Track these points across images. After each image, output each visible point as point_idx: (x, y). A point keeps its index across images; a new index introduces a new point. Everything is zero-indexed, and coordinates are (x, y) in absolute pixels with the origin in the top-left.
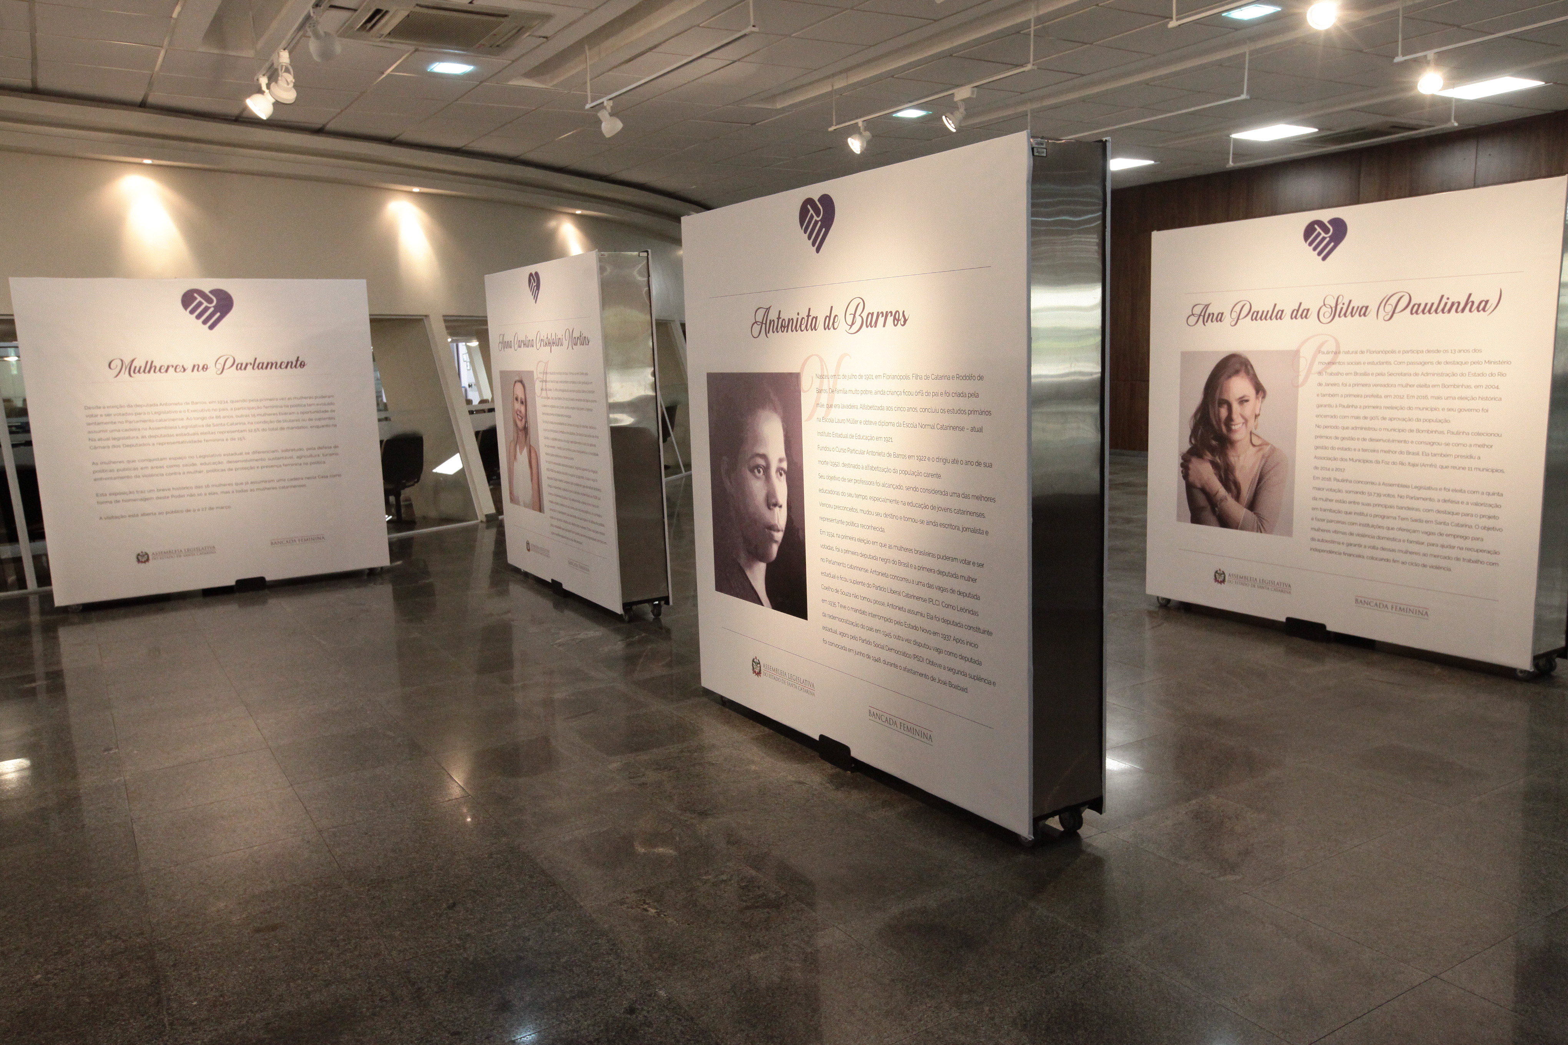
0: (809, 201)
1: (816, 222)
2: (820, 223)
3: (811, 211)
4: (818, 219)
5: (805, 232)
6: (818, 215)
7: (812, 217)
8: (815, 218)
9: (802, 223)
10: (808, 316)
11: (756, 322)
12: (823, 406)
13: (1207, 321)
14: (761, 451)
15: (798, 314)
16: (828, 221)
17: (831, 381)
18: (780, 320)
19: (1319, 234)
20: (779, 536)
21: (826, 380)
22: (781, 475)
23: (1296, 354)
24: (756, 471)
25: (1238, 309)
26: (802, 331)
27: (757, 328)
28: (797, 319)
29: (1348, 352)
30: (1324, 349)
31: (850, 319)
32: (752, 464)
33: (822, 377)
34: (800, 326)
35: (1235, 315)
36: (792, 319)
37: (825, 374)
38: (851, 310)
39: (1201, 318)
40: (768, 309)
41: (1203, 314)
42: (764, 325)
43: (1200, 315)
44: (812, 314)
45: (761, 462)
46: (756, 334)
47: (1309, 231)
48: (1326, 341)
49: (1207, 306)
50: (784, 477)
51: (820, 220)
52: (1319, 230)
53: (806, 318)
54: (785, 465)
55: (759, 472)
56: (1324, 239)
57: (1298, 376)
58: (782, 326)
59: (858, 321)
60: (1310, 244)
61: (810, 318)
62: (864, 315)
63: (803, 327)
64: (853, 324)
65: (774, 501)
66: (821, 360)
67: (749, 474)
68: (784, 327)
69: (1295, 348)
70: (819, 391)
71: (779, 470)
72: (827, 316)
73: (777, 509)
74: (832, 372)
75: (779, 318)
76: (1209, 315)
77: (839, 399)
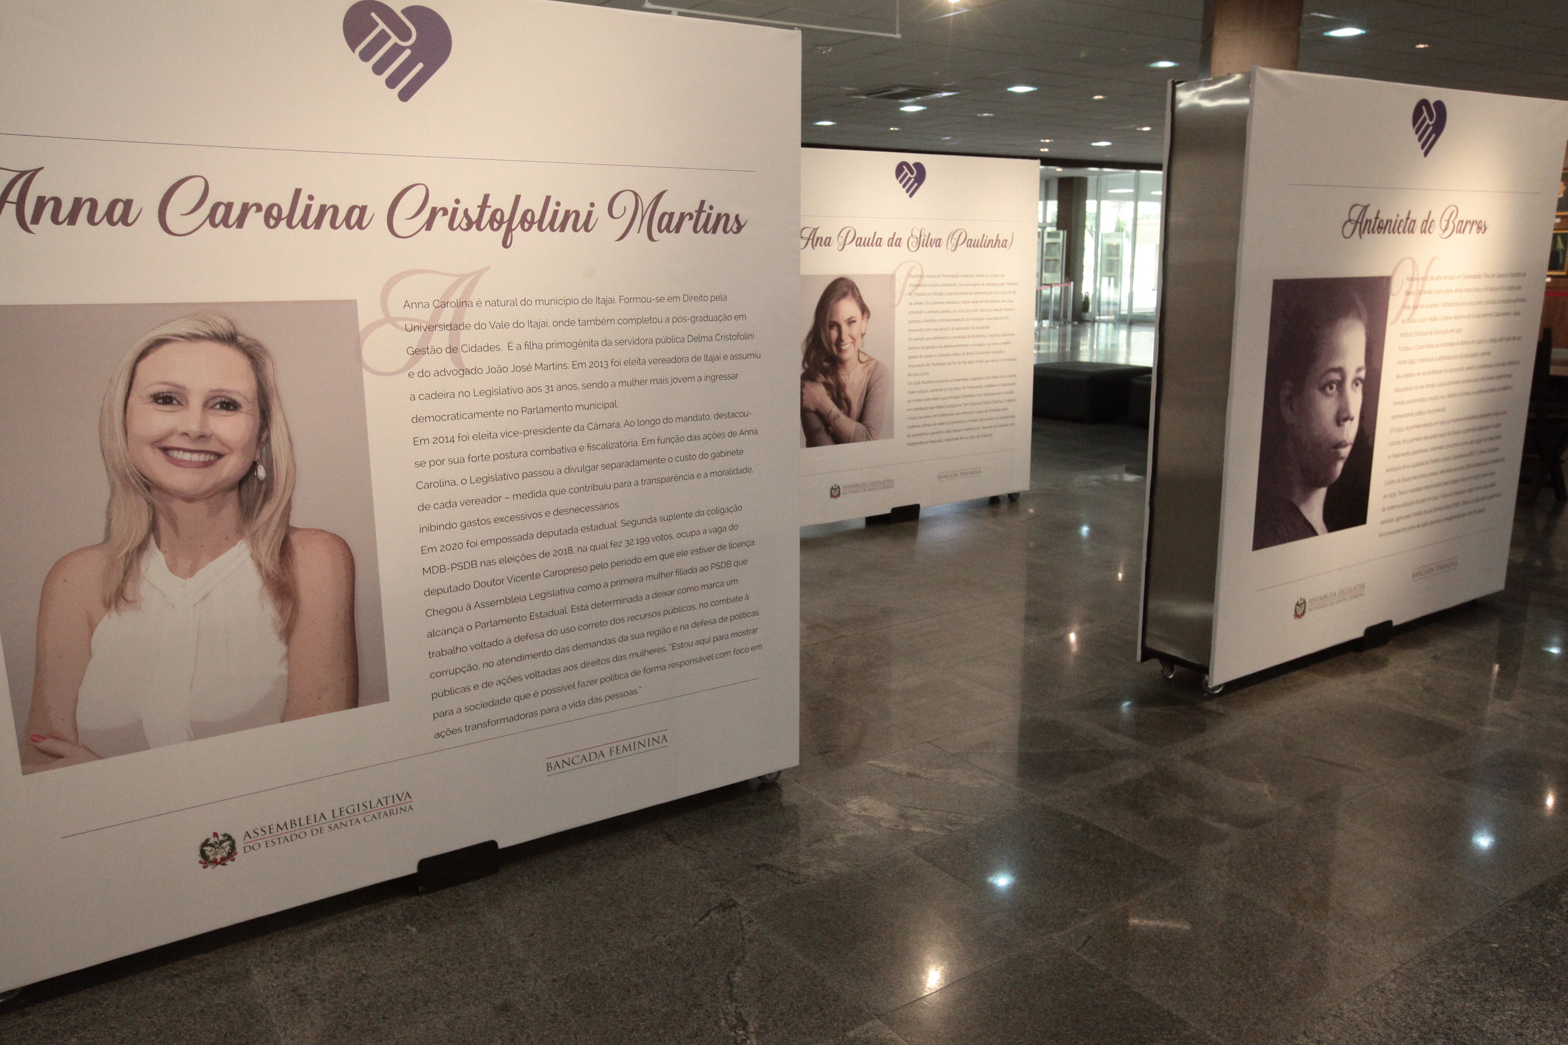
0: (1424, 103)
1: (1428, 126)
2: (1431, 128)
3: (1425, 114)
4: (1431, 123)
5: (1417, 132)
6: (1431, 120)
7: (1425, 120)
8: (1428, 121)
9: (1414, 123)
10: (1408, 219)
11: (1350, 220)
12: (1409, 307)
13: (816, 245)
14: (1337, 364)
15: (1398, 216)
16: (1439, 127)
17: (1420, 282)
18: (1378, 221)
19: (906, 175)
20: (1345, 452)
21: (1415, 282)
22: (1357, 385)
23: (893, 276)
24: (1328, 389)
25: (844, 234)
26: (1399, 233)
27: (1350, 227)
28: (1396, 221)
29: (929, 276)
30: (913, 274)
31: (1444, 224)
32: (1323, 381)
33: (1412, 280)
34: (1398, 229)
35: (841, 240)
36: (1391, 221)
37: (1416, 276)
38: (1446, 217)
39: (810, 241)
40: (1366, 208)
41: (811, 238)
42: (1358, 225)
43: (809, 239)
44: (1412, 217)
45: (1336, 376)
46: (1347, 234)
47: (899, 170)
48: (913, 267)
49: (816, 229)
50: (1360, 386)
51: (1433, 125)
52: (906, 170)
53: (1405, 220)
54: (1362, 374)
55: (1331, 388)
56: (910, 179)
57: (895, 296)
58: (1379, 226)
59: (1451, 226)
60: (901, 182)
61: (1409, 221)
62: (1456, 222)
63: (1401, 229)
64: (1446, 229)
65: (1345, 415)
66: (1414, 263)
67: (1318, 393)
68: (1381, 228)
69: (891, 272)
70: (1408, 293)
71: (1356, 382)
72: (1424, 221)
73: (1348, 423)
74: (1422, 274)
75: (1377, 218)
76: (818, 239)
77: (1425, 299)
